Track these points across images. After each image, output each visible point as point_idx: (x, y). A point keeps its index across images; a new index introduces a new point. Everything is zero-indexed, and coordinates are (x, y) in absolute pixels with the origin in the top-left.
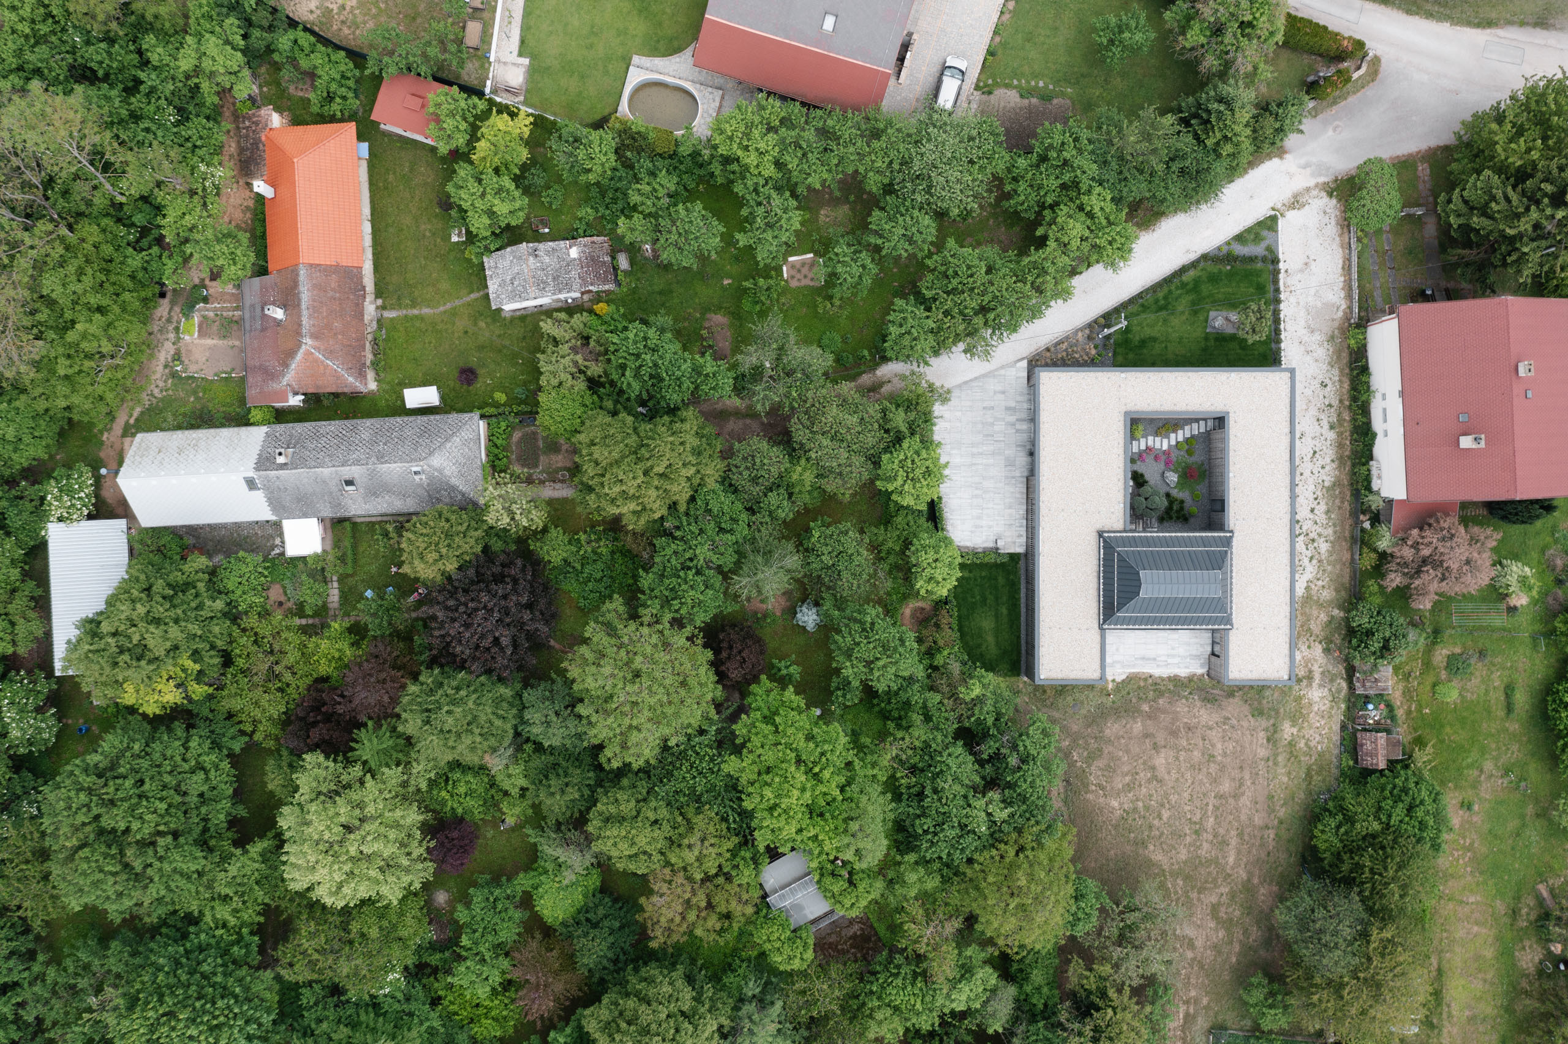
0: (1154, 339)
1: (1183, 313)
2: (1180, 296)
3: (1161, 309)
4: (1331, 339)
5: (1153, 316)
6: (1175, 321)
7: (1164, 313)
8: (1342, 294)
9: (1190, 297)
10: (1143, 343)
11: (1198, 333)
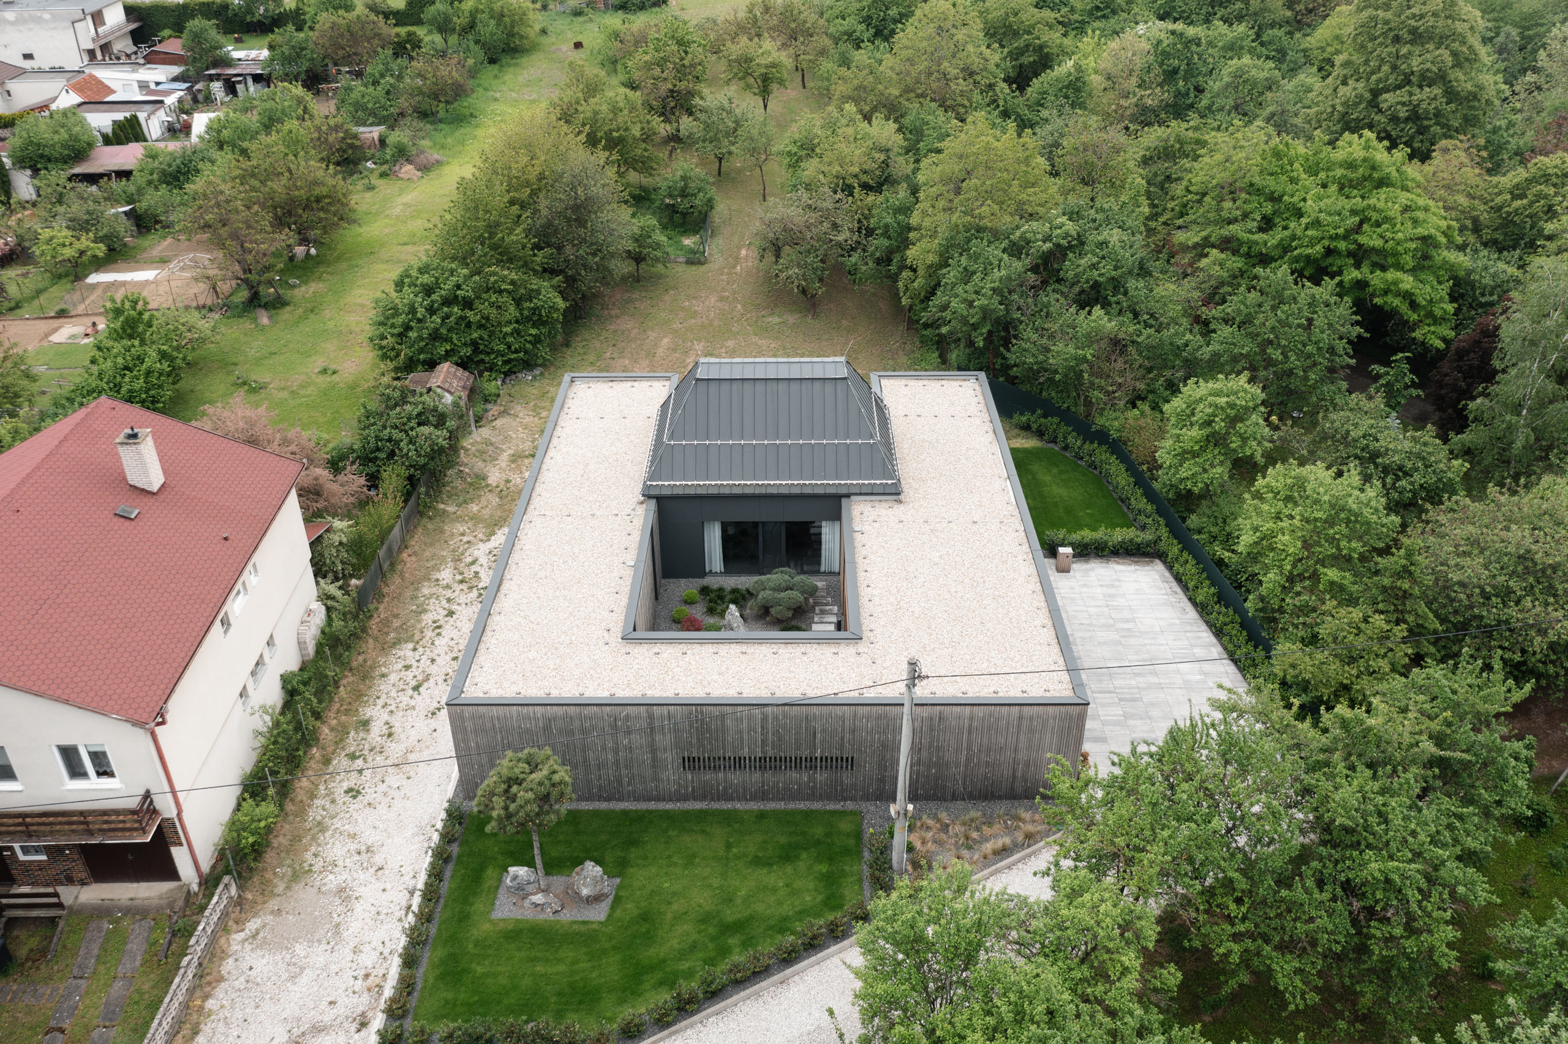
0: (757, 862)
1: (679, 917)
2: (682, 955)
3: (737, 927)
4: (299, 875)
5: (759, 907)
6: (701, 899)
7: (730, 915)
8: (228, 965)
9: (652, 953)
10: (788, 855)
11: (641, 876)
